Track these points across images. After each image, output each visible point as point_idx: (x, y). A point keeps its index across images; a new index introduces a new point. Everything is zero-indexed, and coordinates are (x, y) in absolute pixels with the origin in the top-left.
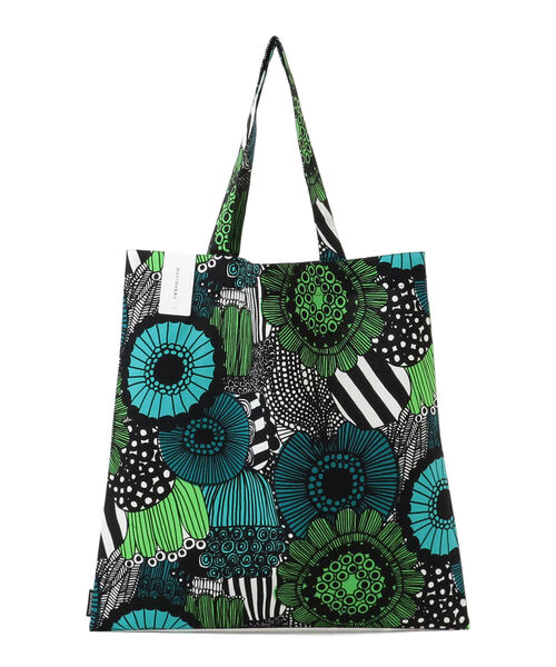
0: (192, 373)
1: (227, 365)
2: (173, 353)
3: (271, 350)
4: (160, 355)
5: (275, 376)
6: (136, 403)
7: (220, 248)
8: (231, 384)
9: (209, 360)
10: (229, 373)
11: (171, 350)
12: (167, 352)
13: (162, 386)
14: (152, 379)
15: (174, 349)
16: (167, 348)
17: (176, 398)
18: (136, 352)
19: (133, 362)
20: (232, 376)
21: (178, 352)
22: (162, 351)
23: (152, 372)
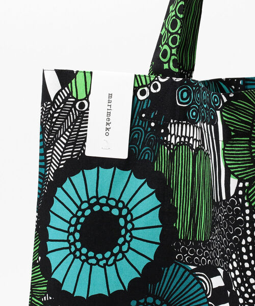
0: (132, 237)
1: (178, 225)
2: (106, 209)
3: (238, 213)
4: (88, 212)
5: (244, 250)
6: (58, 276)
7: (166, 66)
8: (184, 252)
9: (154, 218)
10: (181, 236)
11: (102, 205)
12: (97, 208)
13: (91, 254)
14: (79, 245)
15: (107, 204)
16: (97, 203)
17: (111, 270)
18: (56, 207)
19: (54, 221)
20: (186, 241)
21: (111, 207)
22: (91, 206)
23: (77, 236)
